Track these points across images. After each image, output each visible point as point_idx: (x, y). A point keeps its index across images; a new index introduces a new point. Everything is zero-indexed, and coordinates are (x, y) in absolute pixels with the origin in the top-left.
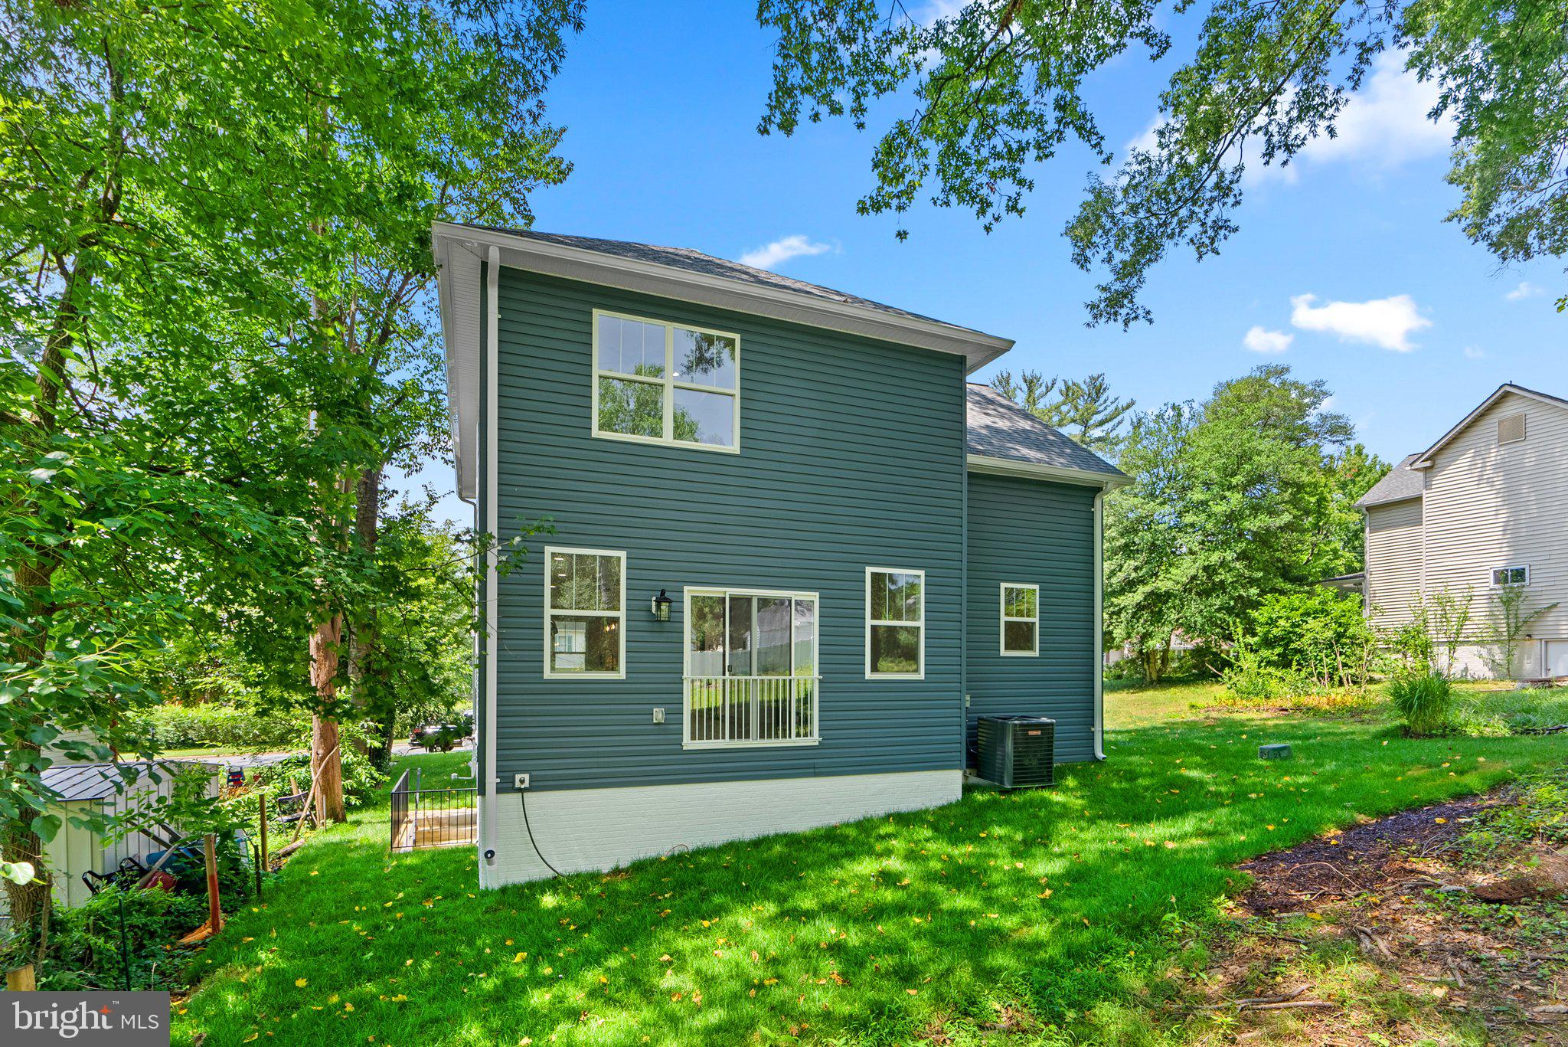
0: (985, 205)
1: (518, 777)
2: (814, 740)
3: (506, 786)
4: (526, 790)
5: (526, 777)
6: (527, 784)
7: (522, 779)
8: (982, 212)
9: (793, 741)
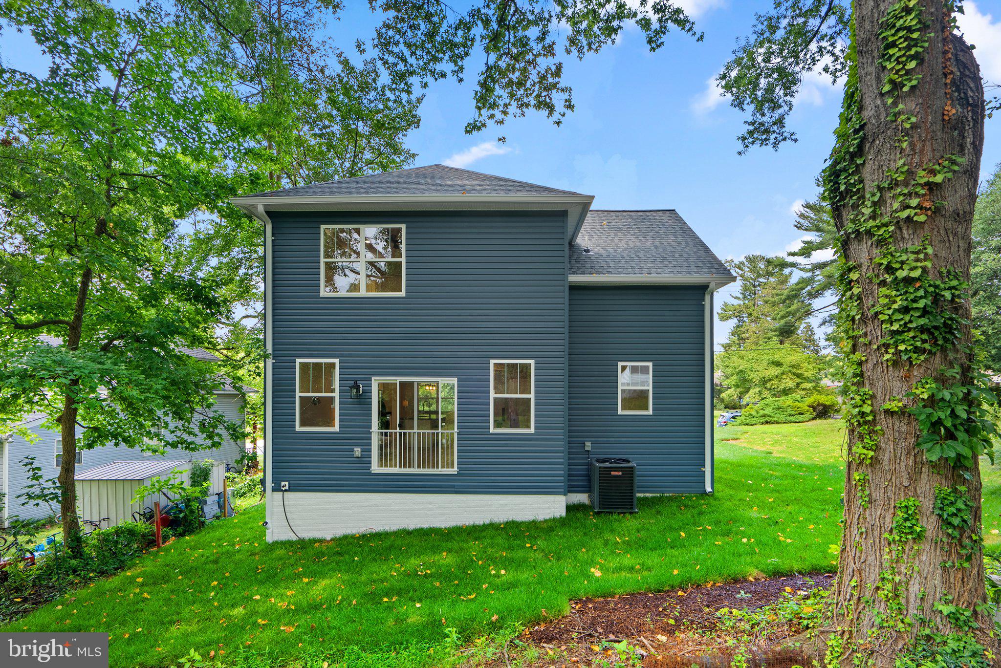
0: (551, 108)
1: (283, 484)
2: (455, 470)
3: (276, 488)
4: (286, 491)
5: (287, 484)
6: (287, 488)
7: (285, 484)
8: (551, 113)
9: (440, 471)
